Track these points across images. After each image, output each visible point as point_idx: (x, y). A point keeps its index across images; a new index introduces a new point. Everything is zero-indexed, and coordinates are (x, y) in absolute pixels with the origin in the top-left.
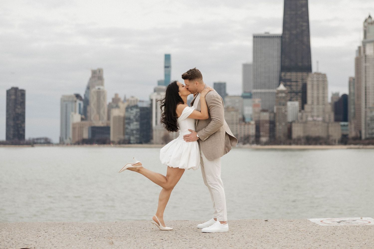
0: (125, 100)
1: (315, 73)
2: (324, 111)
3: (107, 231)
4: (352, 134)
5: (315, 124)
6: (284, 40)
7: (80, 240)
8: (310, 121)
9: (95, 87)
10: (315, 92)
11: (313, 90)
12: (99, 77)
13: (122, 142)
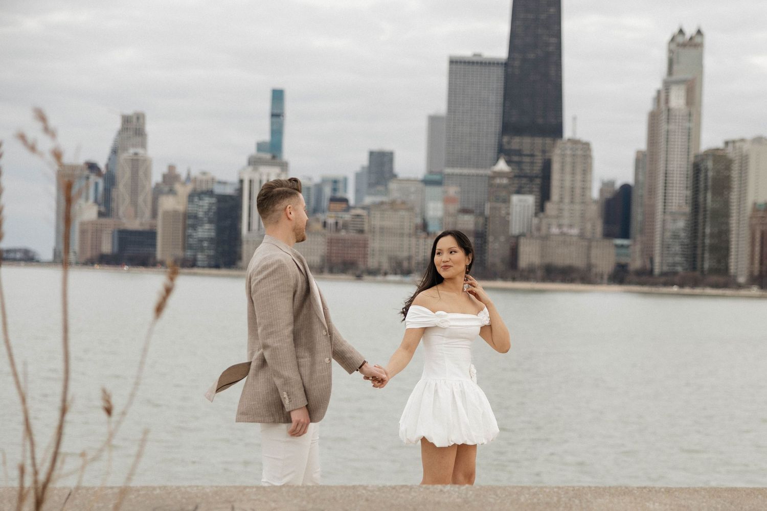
0: (188, 178)
1: (569, 140)
2: (582, 217)
4: (636, 263)
5: (564, 242)
6: (510, 70)
8: (556, 235)
9: (127, 150)
10: (568, 178)
11: (562, 173)
12: (136, 129)
13: (179, 263)
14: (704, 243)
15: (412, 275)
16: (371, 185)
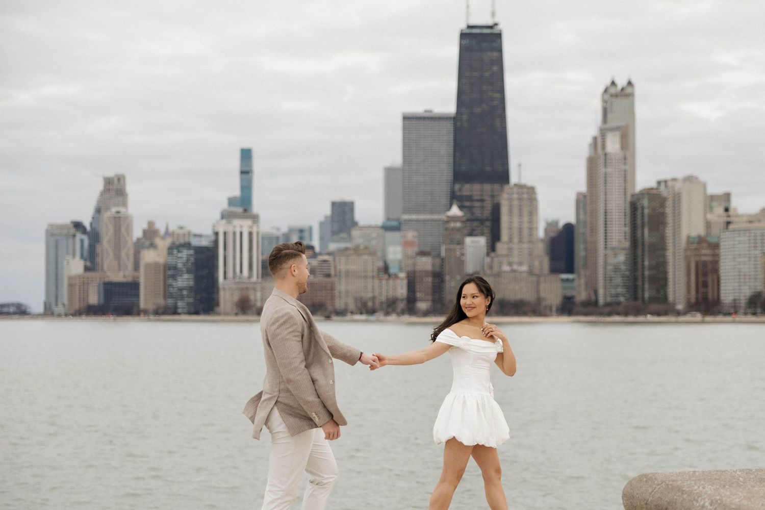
1: (515, 185)
2: (530, 255)
4: (582, 295)
5: (515, 278)
6: (458, 124)
8: (507, 272)
9: (110, 209)
10: (516, 220)
11: (510, 216)
12: (118, 189)
13: (161, 311)
14: (643, 275)
15: (376, 314)
16: (334, 233)
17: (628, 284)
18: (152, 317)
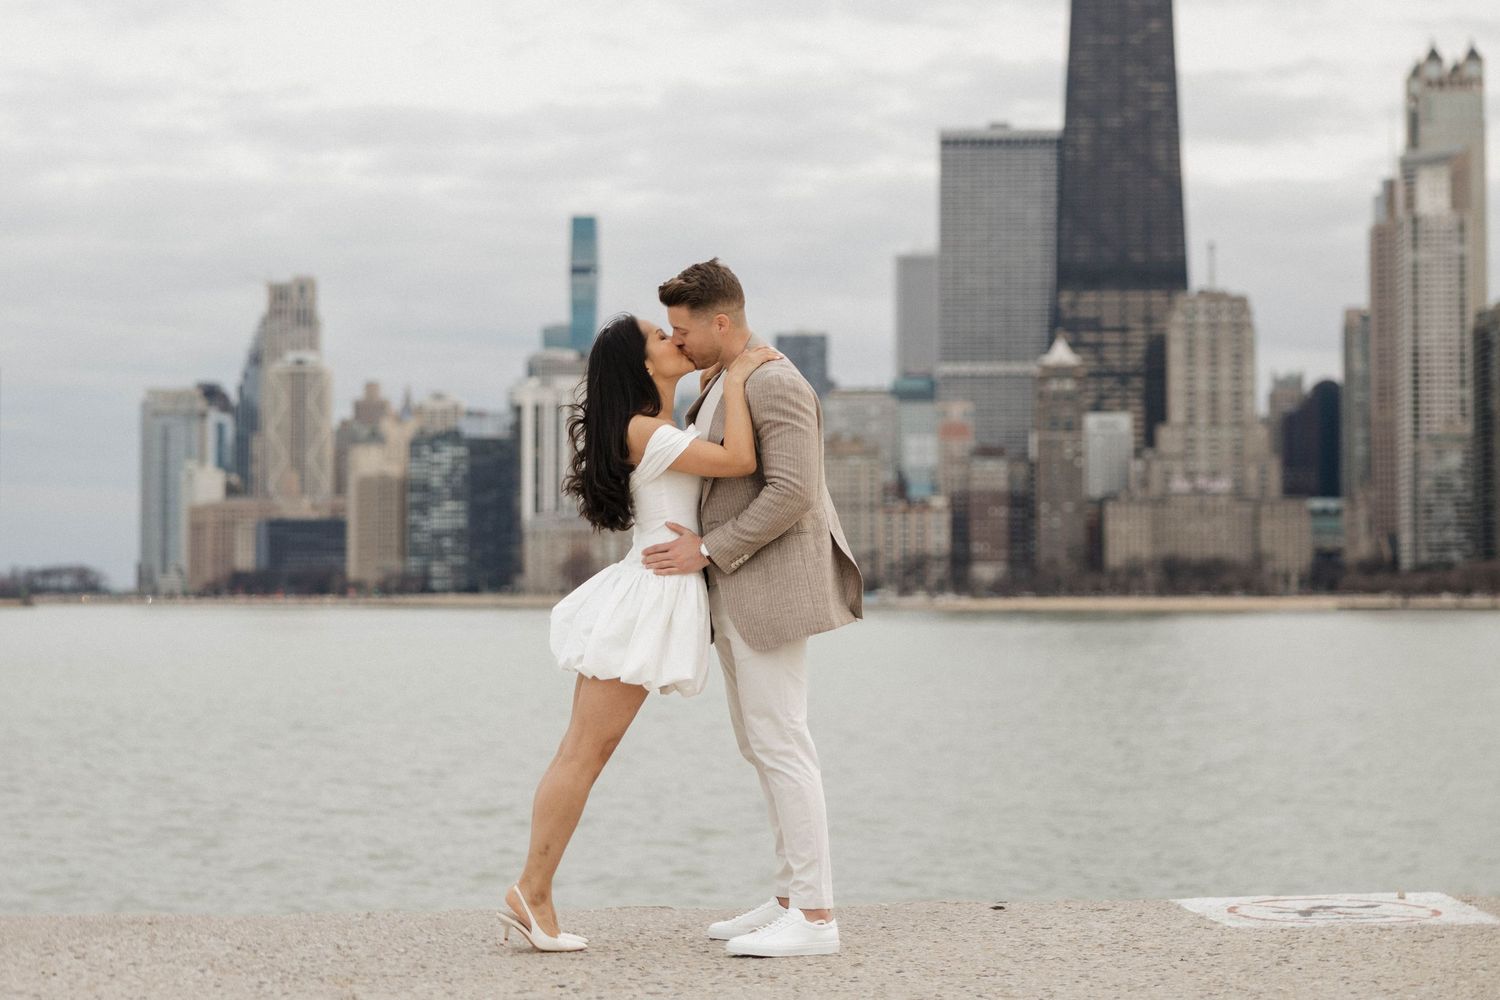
0: (409, 409)
1: (1202, 293)
2: (1237, 454)
3: (330, 951)
4: (1361, 547)
5: (1201, 508)
6: (1069, 153)
7: (220, 990)
8: (1177, 495)
9: (281, 356)
10: (1203, 373)
11: (1191, 364)
12: (298, 311)
13: (394, 584)
15: (878, 591)
17: (1470, 521)
18: (375, 599)
